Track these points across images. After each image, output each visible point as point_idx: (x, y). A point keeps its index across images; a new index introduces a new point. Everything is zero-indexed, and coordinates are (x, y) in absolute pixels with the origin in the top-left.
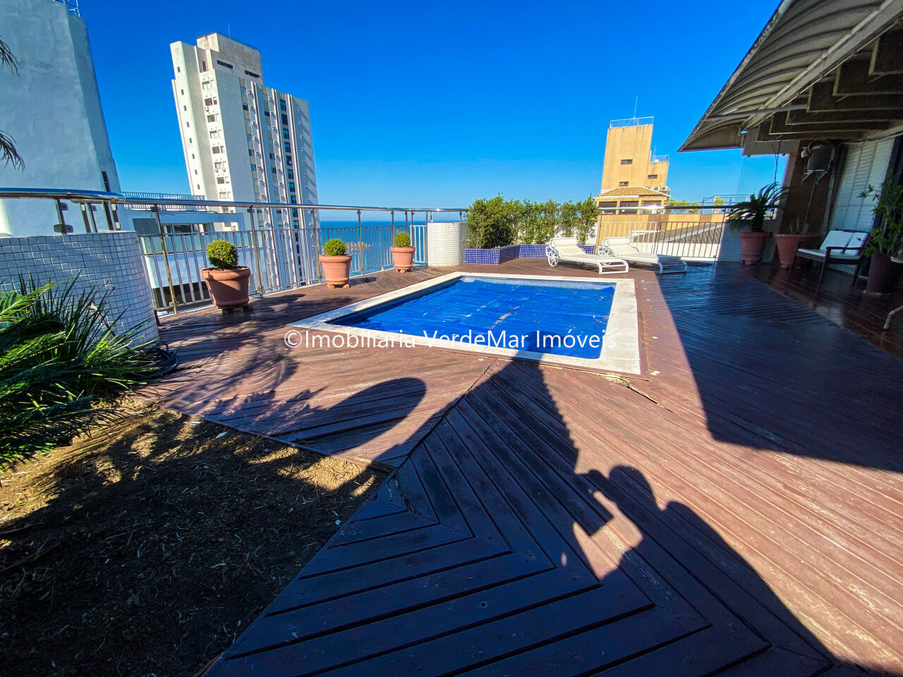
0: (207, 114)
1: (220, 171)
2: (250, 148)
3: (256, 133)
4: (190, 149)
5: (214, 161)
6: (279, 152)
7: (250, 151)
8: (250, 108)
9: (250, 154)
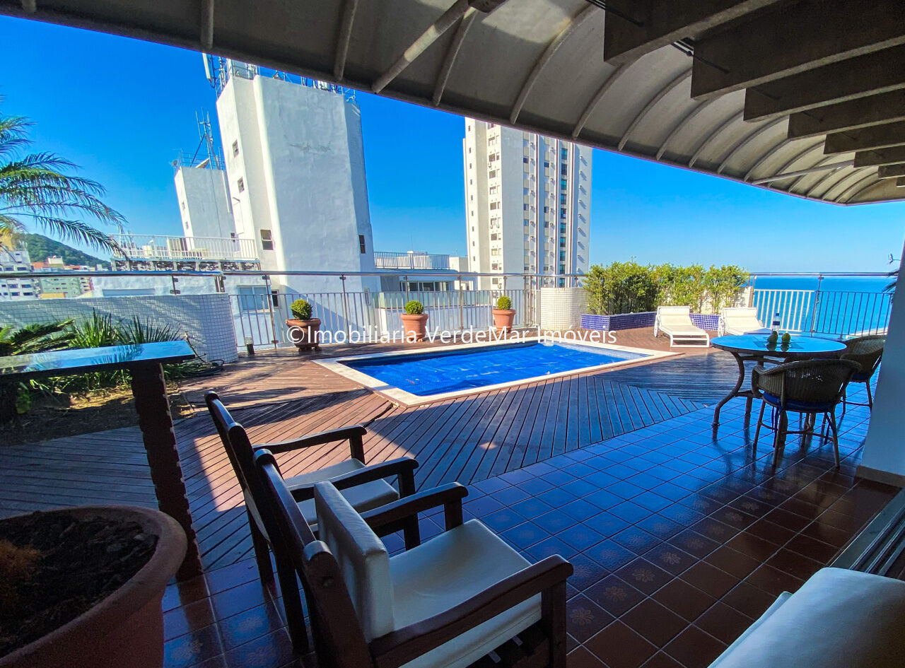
0: (489, 170)
1: (495, 227)
2: (526, 203)
3: (534, 187)
4: (471, 206)
5: (490, 218)
6: (553, 205)
7: (525, 205)
8: (530, 160)
9: (525, 209)
